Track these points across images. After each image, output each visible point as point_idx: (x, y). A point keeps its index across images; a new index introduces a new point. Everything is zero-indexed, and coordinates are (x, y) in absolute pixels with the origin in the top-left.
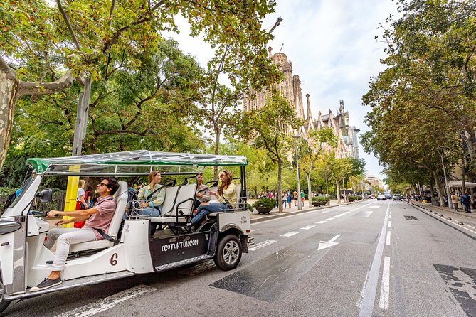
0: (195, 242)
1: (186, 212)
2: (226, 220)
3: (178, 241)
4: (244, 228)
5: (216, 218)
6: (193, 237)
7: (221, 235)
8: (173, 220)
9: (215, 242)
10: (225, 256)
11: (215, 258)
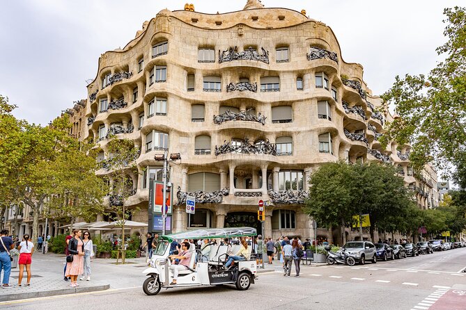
0: (227, 275)
1: (223, 260)
2: (243, 265)
3: (219, 273)
4: (252, 270)
5: (237, 264)
6: (226, 272)
7: (240, 273)
8: (217, 263)
9: (236, 275)
10: (241, 284)
11: (236, 284)
